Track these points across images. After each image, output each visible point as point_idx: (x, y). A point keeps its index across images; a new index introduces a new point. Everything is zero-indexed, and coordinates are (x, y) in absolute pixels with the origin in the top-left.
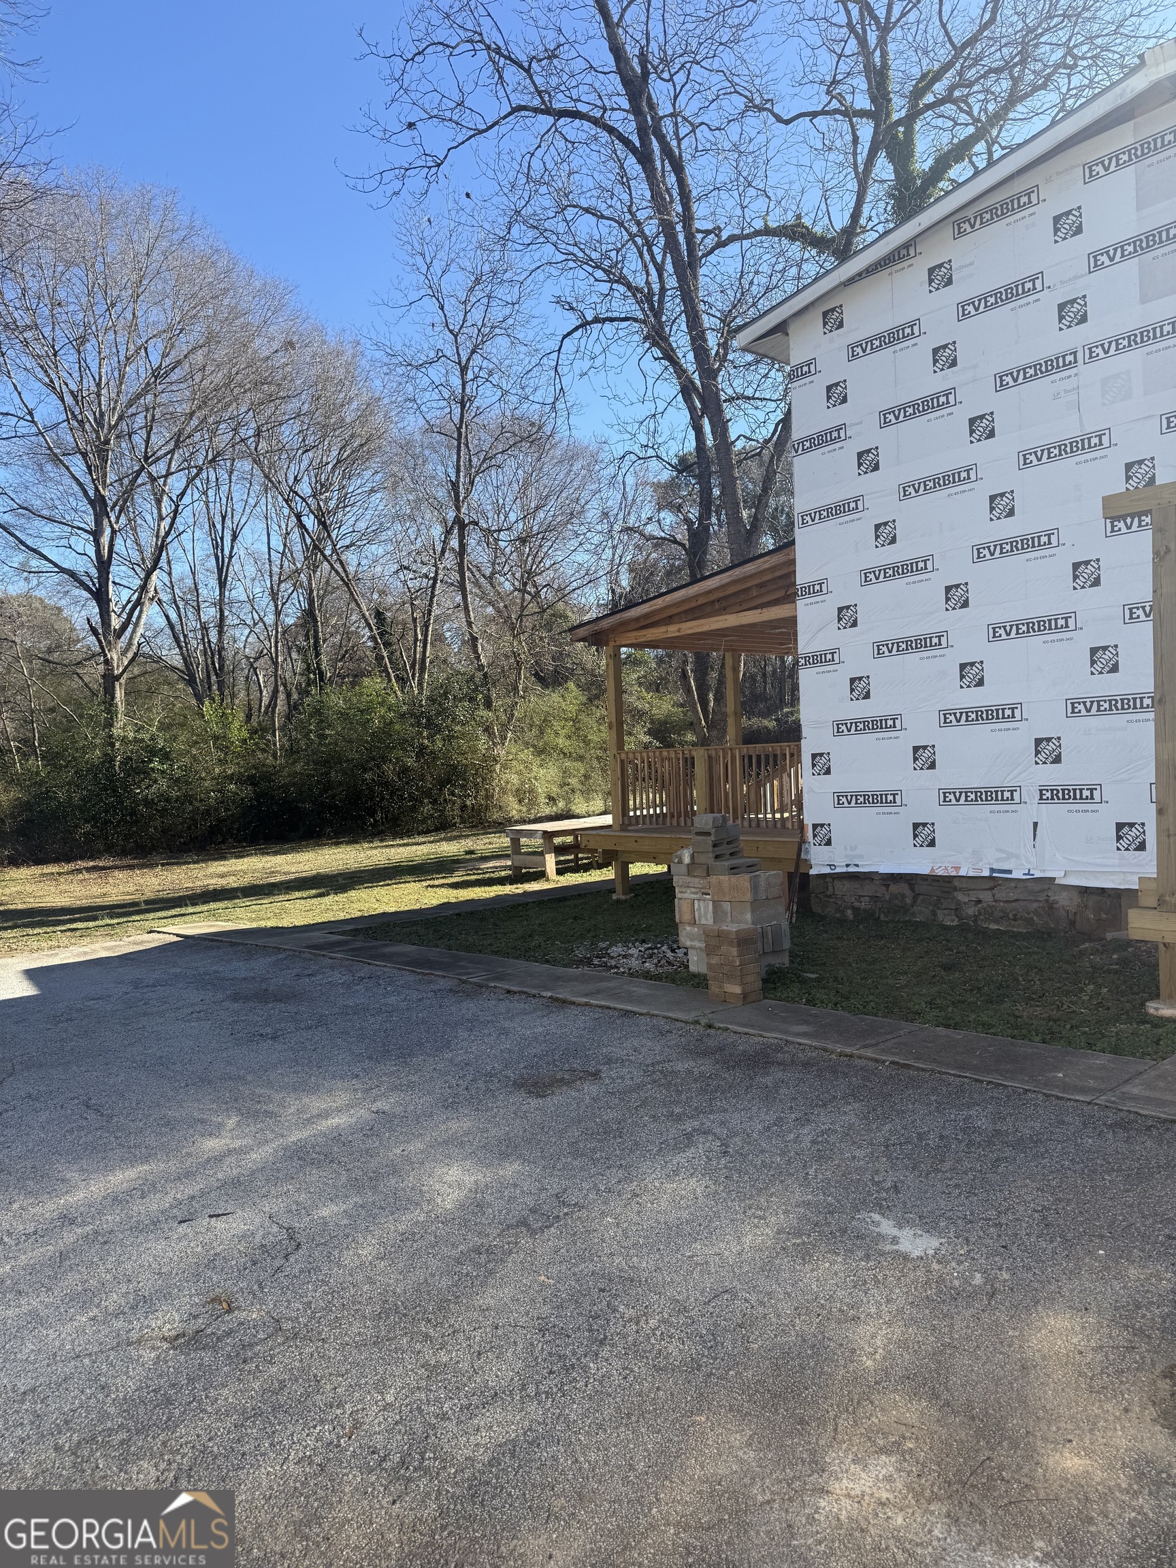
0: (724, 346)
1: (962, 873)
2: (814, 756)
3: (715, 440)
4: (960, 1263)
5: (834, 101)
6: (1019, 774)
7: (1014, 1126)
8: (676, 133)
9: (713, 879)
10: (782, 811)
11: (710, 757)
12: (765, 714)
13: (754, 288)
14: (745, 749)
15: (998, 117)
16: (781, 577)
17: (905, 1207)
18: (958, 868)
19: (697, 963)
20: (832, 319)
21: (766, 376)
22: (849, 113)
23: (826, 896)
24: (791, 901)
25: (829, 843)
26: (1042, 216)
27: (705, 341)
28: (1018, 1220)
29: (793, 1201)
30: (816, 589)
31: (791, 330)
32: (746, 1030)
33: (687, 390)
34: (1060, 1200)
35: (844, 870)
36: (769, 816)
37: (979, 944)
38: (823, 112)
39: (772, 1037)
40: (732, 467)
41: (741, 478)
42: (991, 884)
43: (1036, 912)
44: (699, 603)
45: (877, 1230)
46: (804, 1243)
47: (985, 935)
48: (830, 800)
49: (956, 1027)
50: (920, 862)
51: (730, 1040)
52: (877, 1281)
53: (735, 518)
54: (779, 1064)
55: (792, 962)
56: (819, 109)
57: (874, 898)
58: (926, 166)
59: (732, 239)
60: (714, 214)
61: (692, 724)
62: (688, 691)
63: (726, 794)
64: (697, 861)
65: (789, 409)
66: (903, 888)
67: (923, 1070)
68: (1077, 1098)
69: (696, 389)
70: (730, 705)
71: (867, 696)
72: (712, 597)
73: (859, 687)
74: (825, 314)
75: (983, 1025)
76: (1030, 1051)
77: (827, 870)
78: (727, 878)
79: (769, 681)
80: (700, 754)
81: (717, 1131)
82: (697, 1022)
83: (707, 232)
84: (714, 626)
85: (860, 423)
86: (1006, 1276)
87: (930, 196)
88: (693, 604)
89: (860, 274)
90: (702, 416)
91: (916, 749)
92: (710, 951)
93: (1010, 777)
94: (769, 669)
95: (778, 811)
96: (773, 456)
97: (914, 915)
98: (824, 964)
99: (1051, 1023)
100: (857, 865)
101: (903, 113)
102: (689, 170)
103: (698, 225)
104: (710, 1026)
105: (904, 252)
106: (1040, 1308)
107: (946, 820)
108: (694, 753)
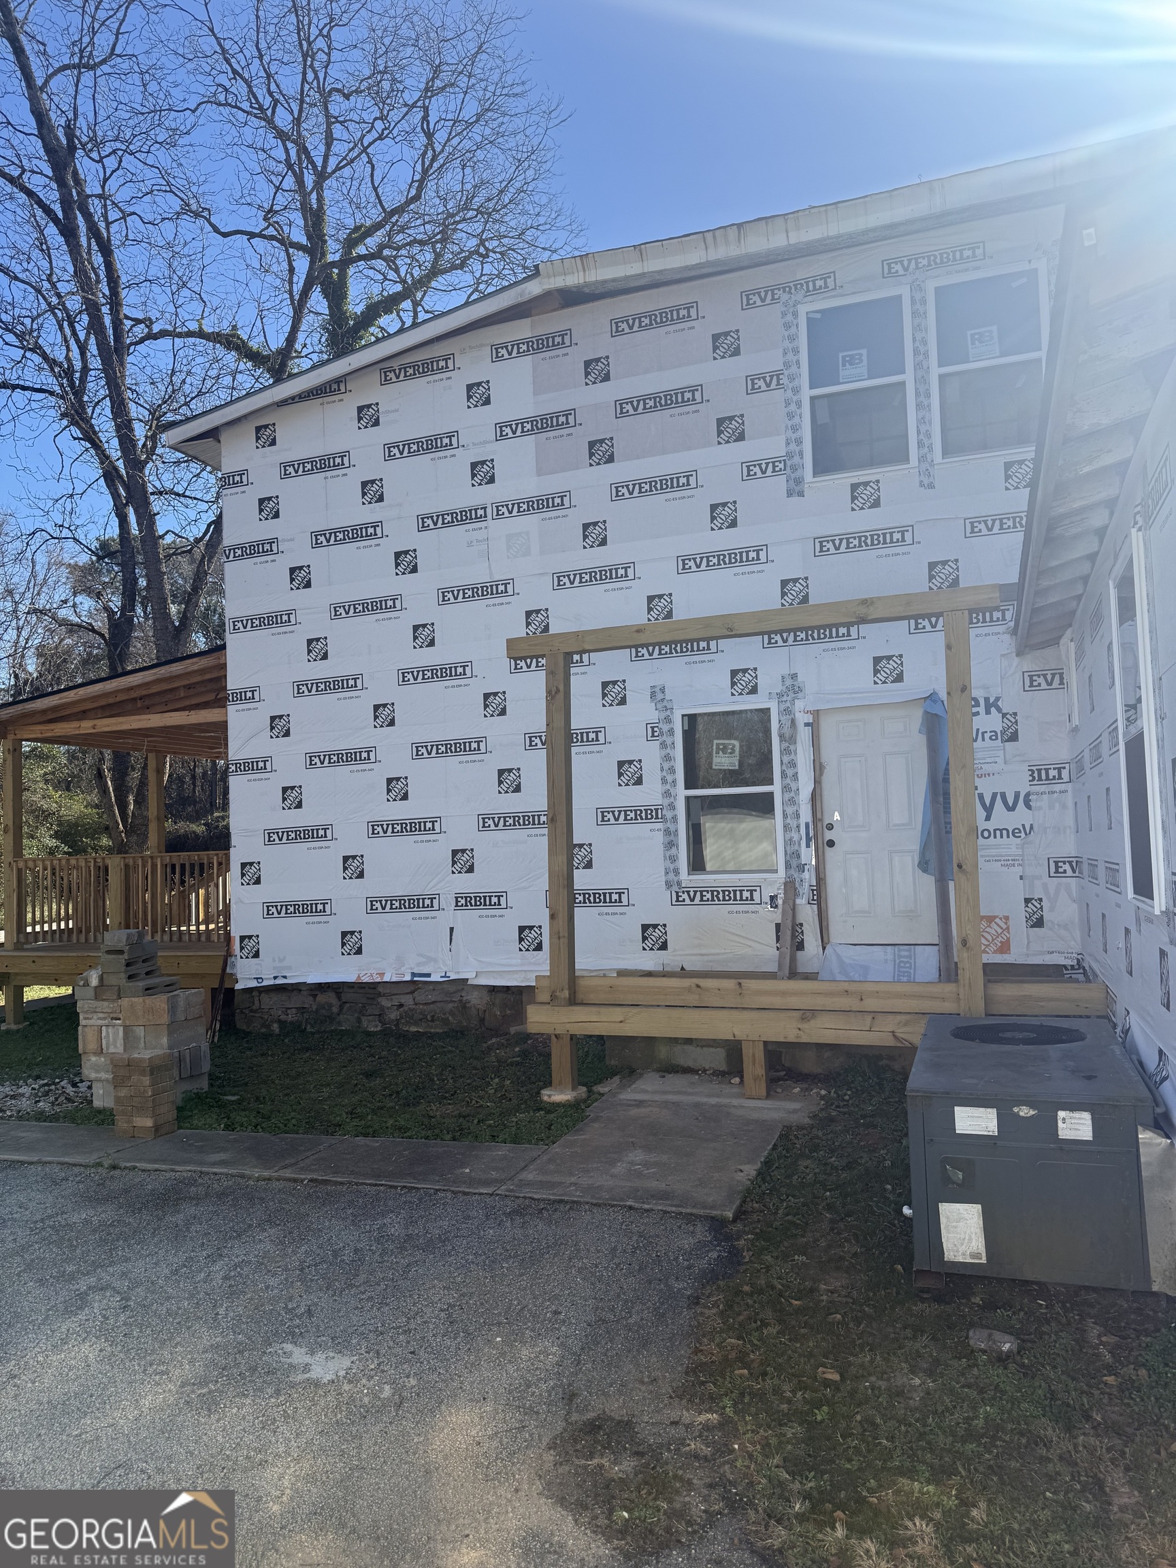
0: (153, 438)
1: (387, 978)
2: (243, 865)
3: (141, 531)
4: (370, 1378)
5: (271, 228)
6: (438, 883)
7: (424, 1228)
8: (105, 216)
9: (125, 1002)
10: (207, 922)
11: (127, 866)
12: (195, 818)
13: (186, 386)
14: (168, 858)
15: (423, 283)
16: (211, 680)
17: (318, 1330)
18: (382, 974)
19: (102, 1098)
20: (265, 436)
21: (198, 475)
22: (287, 244)
23: (252, 1011)
24: (214, 1018)
25: (257, 955)
26: (457, 382)
27: (132, 430)
28: (425, 1322)
29: (200, 1347)
30: (248, 696)
31: (223, 437)
32: (157, 1166)
33: (110, 476)
34: (463, 1295)
35: (272, 982)
36: (193, 928)
37: (399, 1047)
38: (260, 235)
39: (185, 1170)
40: (159, 561)
41: (170, 573)
42: (412, 988)
43: (451, 1013)
44: (118, 699)
45: (288, 1361)
46: (210, 1392)
47: (405, 1038)
48: (259, 911)
49: (375, 1134)
50: (346, 971)
51: (137, 1180)
52: (286, 1416)
53: (161, 614)
54: (191, 1198)
55: (211, 1085)
56: (257, 231)
57: (302, 1010)
58: (359, 309)
59: (163, 334)
60: (144, 304)
61: (107, 828)
62: (104, 791)
63: (145, 903)
64: (105, 982)
65: (221, 512)
66: (330, 997)
67: (342, 1183)
68: (482, 1191)
69: (121, 477)
70: (152, 810)
71: (299, 805)
72: (134, 694)
73: (291, 796)
74: (258, 429)
75: (400, 1129)
76: (440, 1150)
77: (254, 984)
78: (141, 999)
79: (198, 783)
80: (115, 864)
81: (117, 1284)
82: (99, 1165)
83: (138, 321)
84: (135, 725)
85: (292, 540)
86: (413, 1382)
87: (361, 338)
88: (111, 701)
89: (293, 398)
90: (127, 504)
91: (346, 859)
92: (118, 1082)
93: (432, 884)
94: (199, 771)
95: (202, 923)
96: (203, 557)
97: (339, 1023)
98: (246, 1084)
99: (461, 1120)
100: (285, 977)
101: (337, 257)
102: (119, 255)
103: (126, 310)
104: (114, 1167)
105: (335, 386)
106: (443, 1407)
107: (373, 928)
108: (108, 862)
